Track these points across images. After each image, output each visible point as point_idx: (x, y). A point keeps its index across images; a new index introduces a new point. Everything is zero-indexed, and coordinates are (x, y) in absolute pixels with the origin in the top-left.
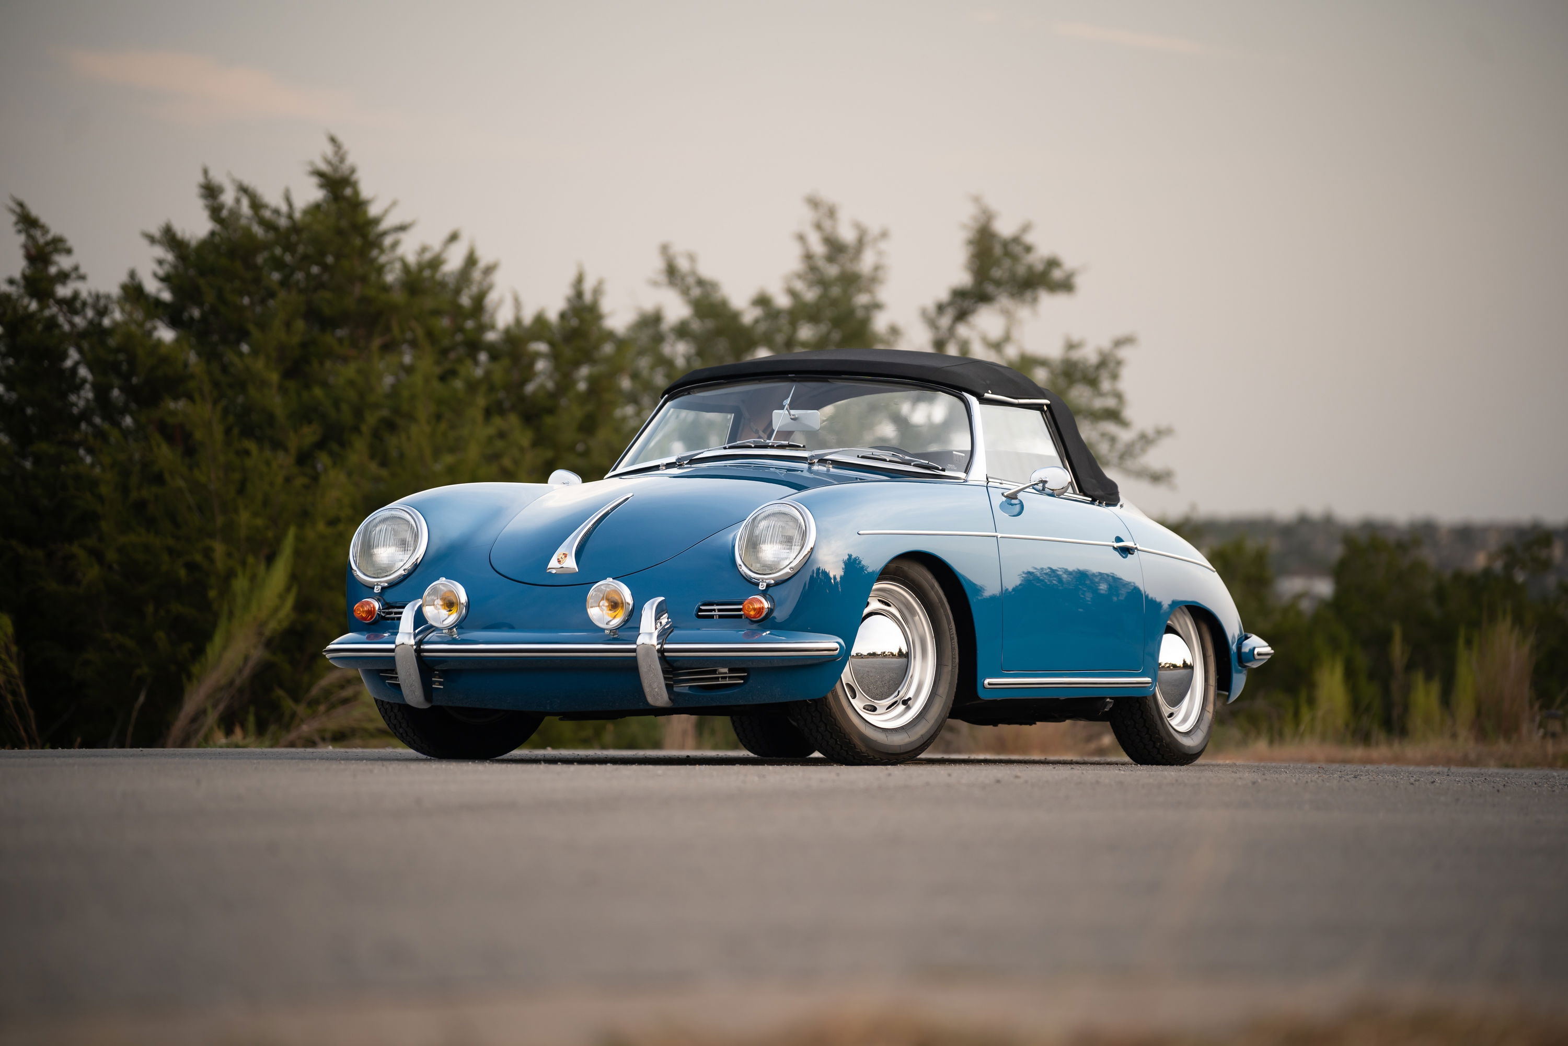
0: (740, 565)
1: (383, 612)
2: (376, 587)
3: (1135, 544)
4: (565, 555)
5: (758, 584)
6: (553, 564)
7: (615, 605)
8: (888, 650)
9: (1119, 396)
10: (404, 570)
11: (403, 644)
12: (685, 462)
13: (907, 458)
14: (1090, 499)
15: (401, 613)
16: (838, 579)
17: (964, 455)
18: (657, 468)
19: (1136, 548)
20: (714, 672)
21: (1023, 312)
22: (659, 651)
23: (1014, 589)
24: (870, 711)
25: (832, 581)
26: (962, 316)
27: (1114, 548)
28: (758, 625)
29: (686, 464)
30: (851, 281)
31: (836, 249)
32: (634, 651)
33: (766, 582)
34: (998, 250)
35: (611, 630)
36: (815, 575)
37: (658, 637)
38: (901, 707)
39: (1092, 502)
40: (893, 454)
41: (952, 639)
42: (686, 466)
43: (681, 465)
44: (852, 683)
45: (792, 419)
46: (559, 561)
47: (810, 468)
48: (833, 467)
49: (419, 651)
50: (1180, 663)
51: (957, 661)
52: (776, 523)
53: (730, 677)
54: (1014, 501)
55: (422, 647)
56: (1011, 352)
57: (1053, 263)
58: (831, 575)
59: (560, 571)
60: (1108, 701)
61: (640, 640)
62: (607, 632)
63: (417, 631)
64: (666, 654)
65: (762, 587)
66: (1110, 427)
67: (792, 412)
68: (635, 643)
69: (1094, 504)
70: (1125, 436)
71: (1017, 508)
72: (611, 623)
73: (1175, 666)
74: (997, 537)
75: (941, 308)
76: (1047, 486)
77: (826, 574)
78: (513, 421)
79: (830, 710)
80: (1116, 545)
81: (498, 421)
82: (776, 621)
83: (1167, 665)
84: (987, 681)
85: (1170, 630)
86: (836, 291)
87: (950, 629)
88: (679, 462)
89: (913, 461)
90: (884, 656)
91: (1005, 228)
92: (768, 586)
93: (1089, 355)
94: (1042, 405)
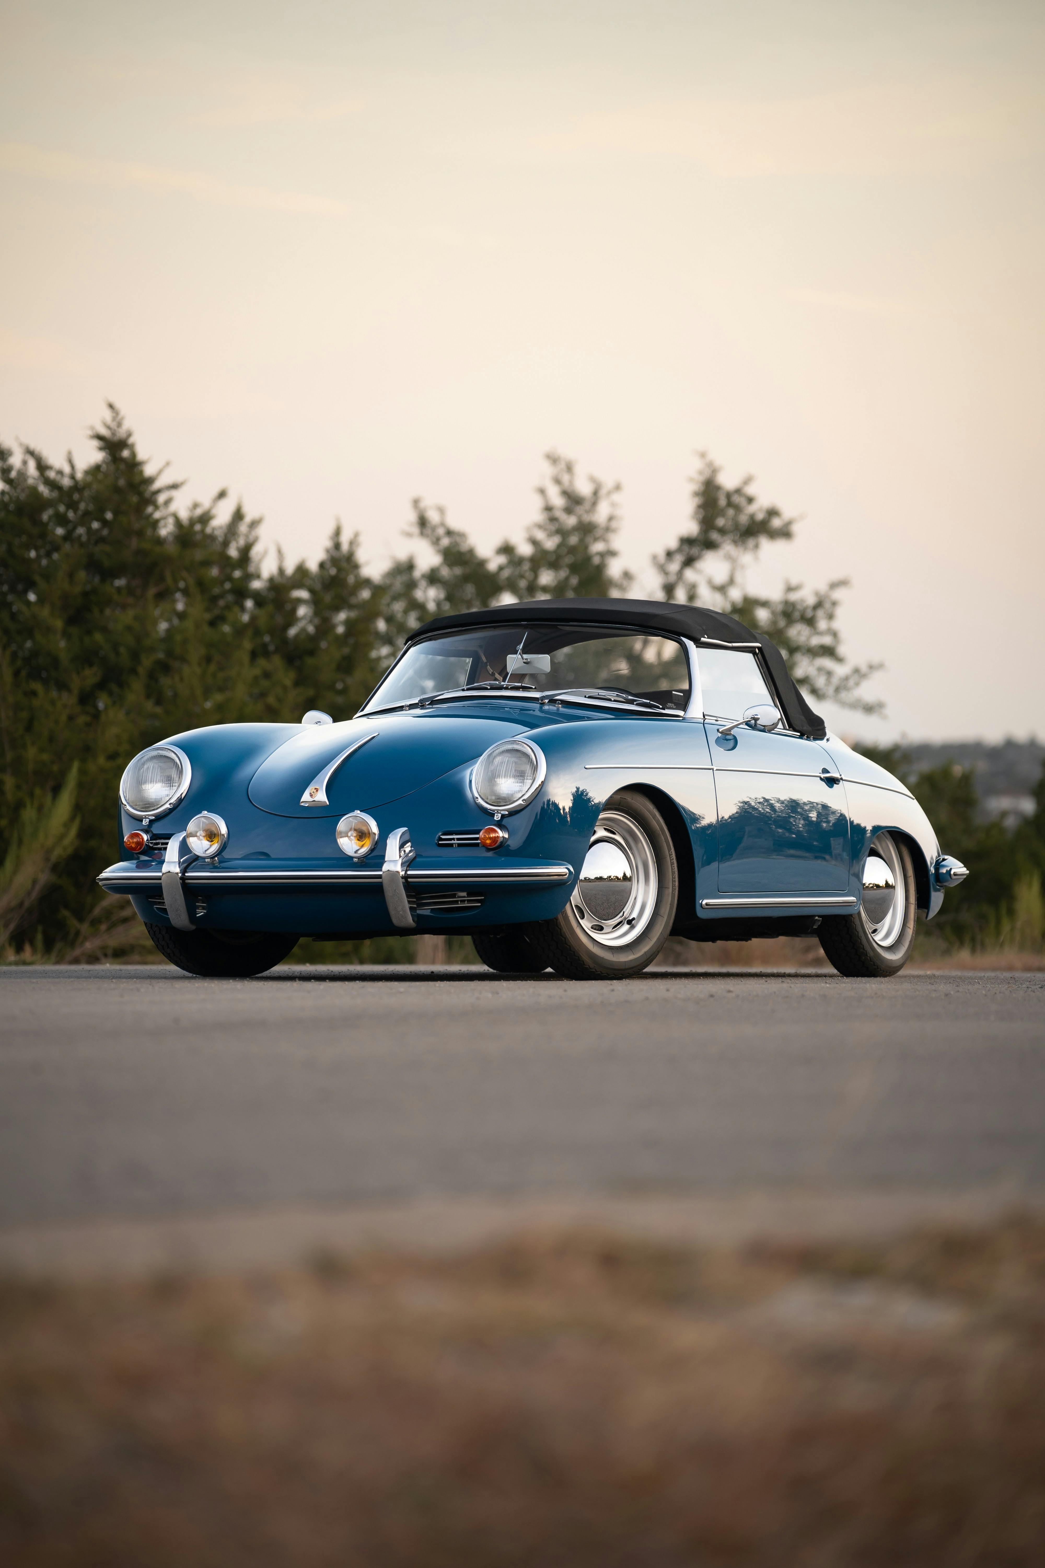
0: (477, 798)
1: (150, 843)
2: (144, 820)
3: (840, 775)
4: (317, 790)
5: (493, 815)
6: (306, 797)
7: (362, 835)
8: (613, 874)
9: (835, 635)
10: (170, 804)
11: (169, 872)
12: (427, 703)
13: (630, 697)
14: (799, 734)
15: (167, 844)
16: (567, 810)
17: (682, 694)
18: (401, 708)
19: (842, 779)
20: (454, 896)
21: (746, 558)
22: (403, 877)
23: (730, 817)
24: (597, 930)
25: (562, 812)
26: (689, 562)
27: (821, 779)
28: (494, 853)
29: (428, 705)
30: (587, 529)
31: (573, 500)
32: (380, 877)
33: (500, 813)
34: (722, 502)
35: (359, 858)
36: (546, 806)
37: (402, 864)
38: (626, 927)
39: (801, 737)
40: (617, 695)
41: (672, 864)
42: (427, 707)
43: (423, 706)
44: (580, 904)
45: (524, 662)
46: (311, 795)
47: (541, 708)
48: (562, 707)
49: (183, 879)
50: (882, 883)
51: (677, 884)
52: (510, 759)
53: (469, 901)
54: (728, 737)
55: (186, 874)
56: (735, 594)
57: (773, 513)
58: (561, 807)
59: (312, 804)
60: (817, 919)
61: (385, 867)
62: (355, 860)
63: (181, 860)
64: (409, 880)
65: (497, 817)
66: (827, 663)
67: (525, 656)
68: (381, 870)
69: (802, 739)
70: (840, 671)
71: (732, 743)
72: (359, 852)
73: (878, 886)
74: (713, 770)
75: (669, 554)
76: (758, 722)
77: (556, 806)
78: (277, 661)
79: (561, 929)
80: (822, 776)
81: (262, 662)
82: (510, 848)
83: (871, 885)
84: (704, 902)
85: (874, 853)
86: (573, 540)
87: (670, 855)
88: (421, 703)
89: (636, 701)
90: (610, 880)
91: (728, 481)
92: (503, 816)
93: (806, 596)
94: (755, 647)
